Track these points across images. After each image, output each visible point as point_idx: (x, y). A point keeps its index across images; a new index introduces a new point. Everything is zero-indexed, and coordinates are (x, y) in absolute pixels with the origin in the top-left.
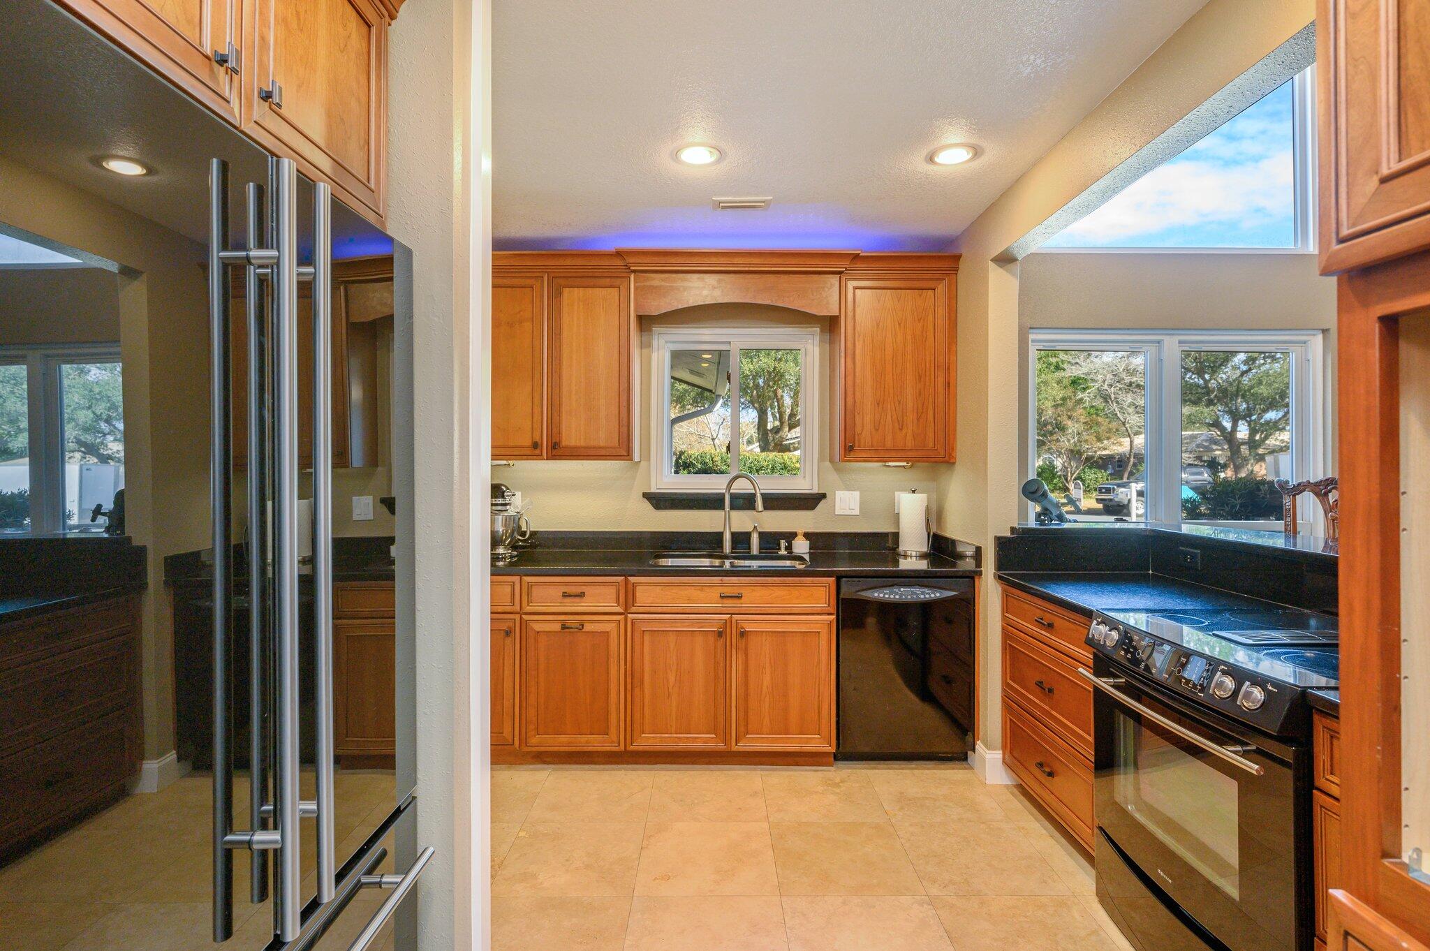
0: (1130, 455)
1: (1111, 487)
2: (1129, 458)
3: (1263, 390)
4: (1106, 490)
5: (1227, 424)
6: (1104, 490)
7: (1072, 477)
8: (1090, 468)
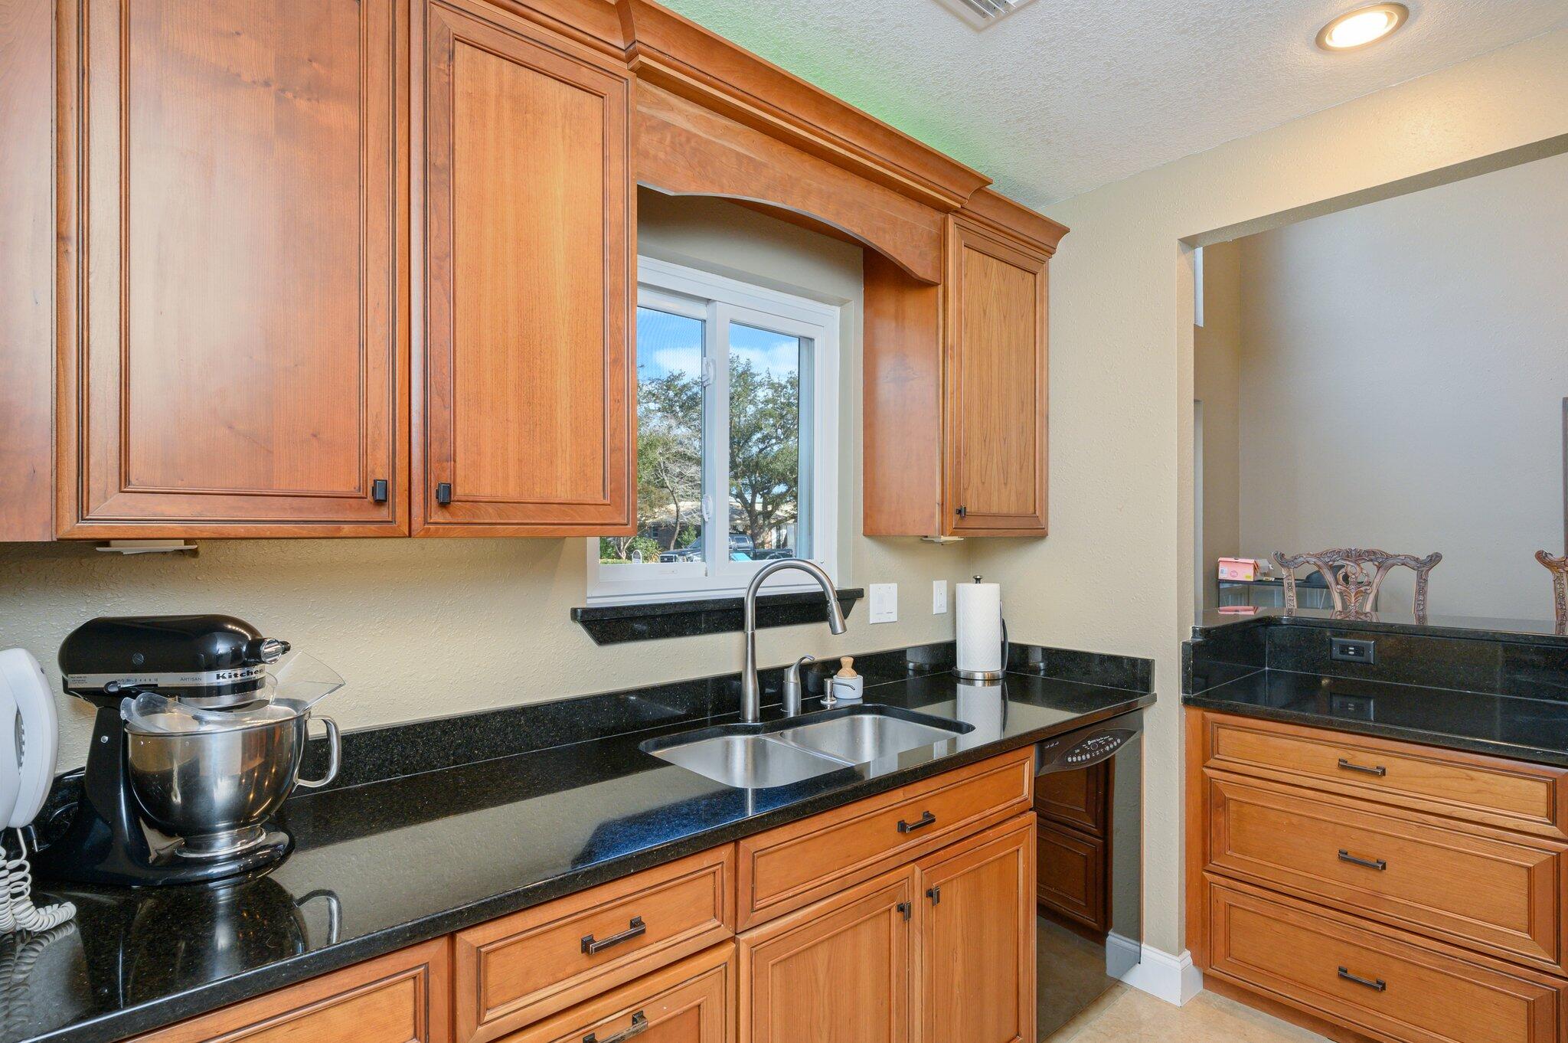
0: (676, 523)
1: (674, 555)
2: (675, 528)
3: (779, 466)
4: (668, 559)
5: (748, 497)
6: (666, 559)
7: (624, 545)
8: (640, 536)
